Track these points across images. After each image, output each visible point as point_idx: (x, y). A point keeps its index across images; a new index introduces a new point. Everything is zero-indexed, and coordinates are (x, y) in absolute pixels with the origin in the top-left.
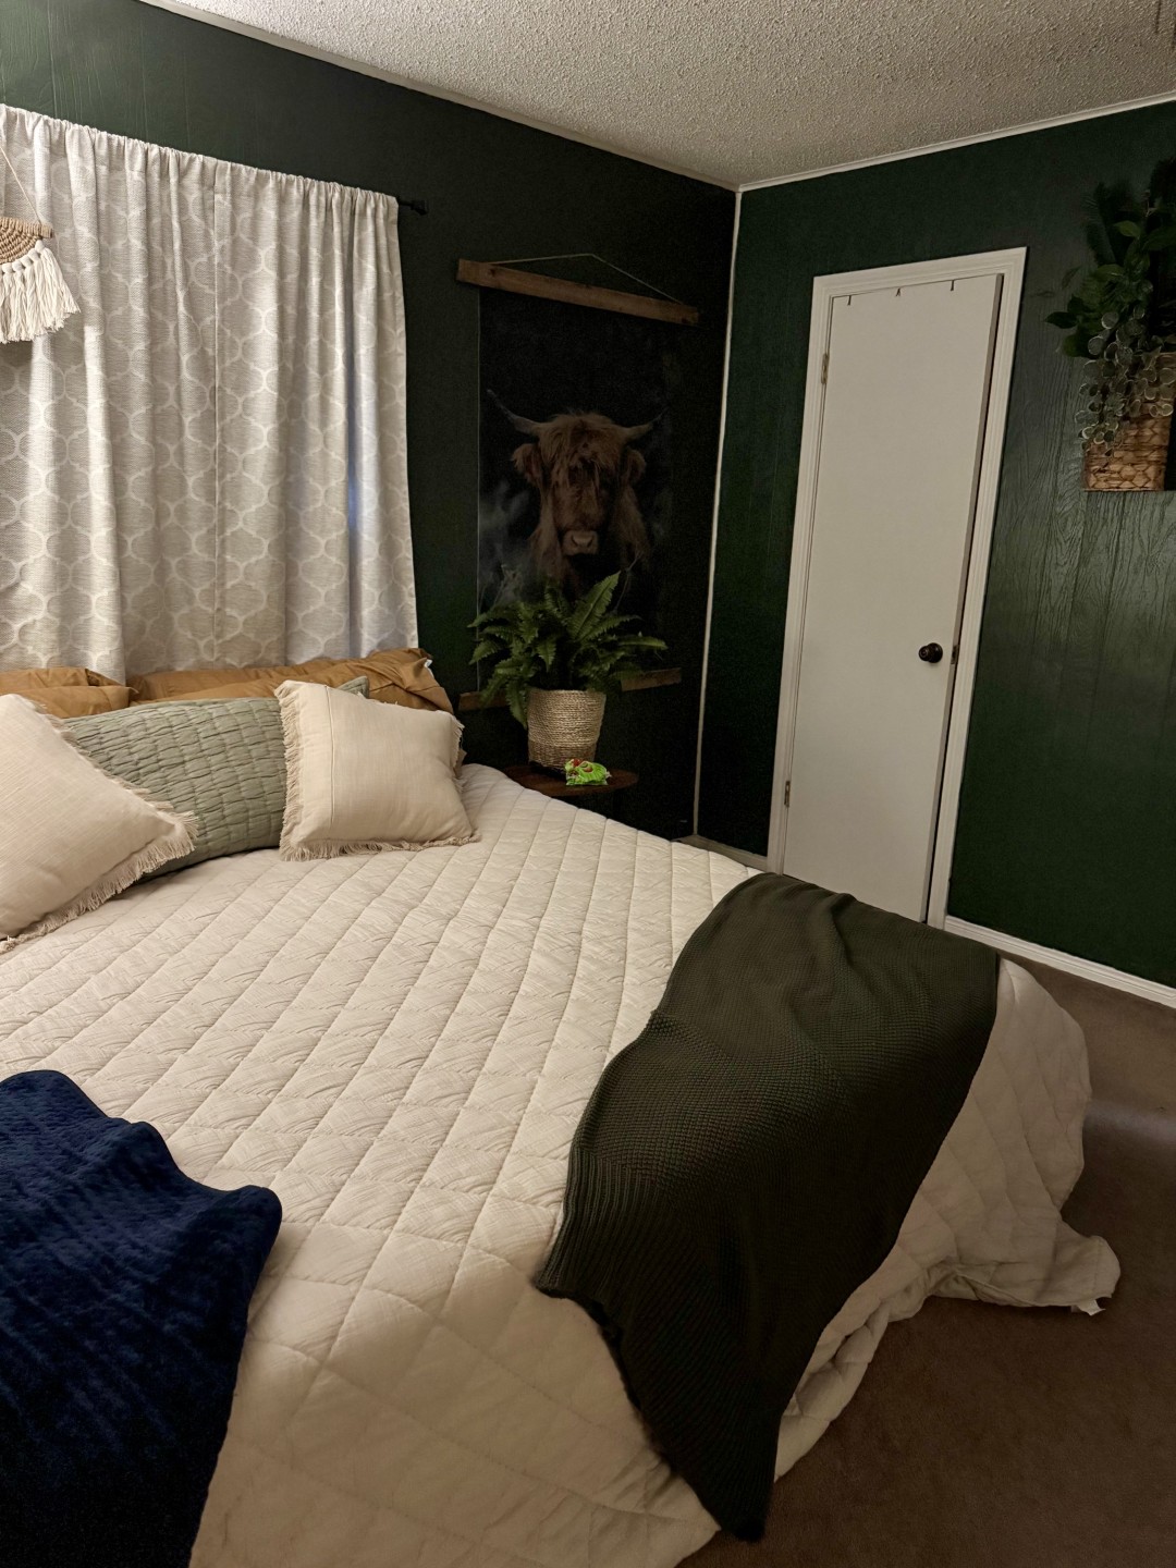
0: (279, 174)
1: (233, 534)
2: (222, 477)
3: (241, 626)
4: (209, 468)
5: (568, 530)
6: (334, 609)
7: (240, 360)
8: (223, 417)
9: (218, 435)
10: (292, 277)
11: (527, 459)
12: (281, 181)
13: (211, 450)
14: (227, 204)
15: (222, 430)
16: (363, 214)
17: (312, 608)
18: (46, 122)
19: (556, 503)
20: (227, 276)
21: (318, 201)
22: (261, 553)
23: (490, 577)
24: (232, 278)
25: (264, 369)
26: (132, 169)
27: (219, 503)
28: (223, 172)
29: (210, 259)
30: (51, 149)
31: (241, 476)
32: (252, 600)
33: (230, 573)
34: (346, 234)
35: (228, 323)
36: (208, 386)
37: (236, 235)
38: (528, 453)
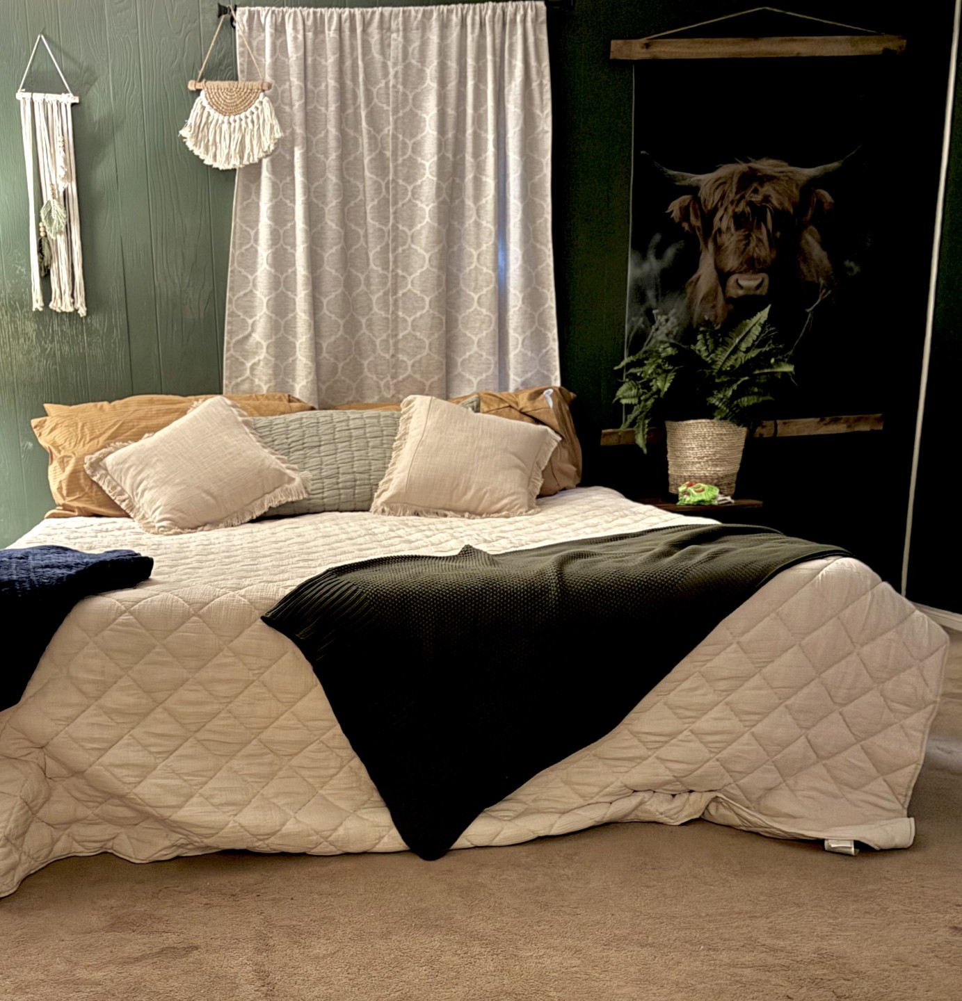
0: (442, 7)
1: (404, 294)
2: (395, 250)
3: (409, 368)
4: (384, 244)
5: (731, 273)
6: (484, 354)
7: (410, 157)
8: (395, 203)
9: (391, 217)
10: (452, 85)
11: (685, 211)
12: (443, 12)
13: (385, 229)
14: (400, 39)
15: (395, 213)
16: (514, 21)
17: (468, 354)
18: (273, 12)
19: (719, 249)
20: (400, 94)
21: (473, 20)
22: (423, 308)
23: (640, 322)
24: (405, 95)
25: (428, 161)
26: (329, 30)
27: (393, 271)
28: (397, 16)
29: (387, 84)
30: (276, 30)
31: (410, 248)
32: (418, 347)
33: (401, 326)
34: (498, 41)
35: (400, 130)
36: (383, 180)
37: (407, 61)
38: (686, 204)
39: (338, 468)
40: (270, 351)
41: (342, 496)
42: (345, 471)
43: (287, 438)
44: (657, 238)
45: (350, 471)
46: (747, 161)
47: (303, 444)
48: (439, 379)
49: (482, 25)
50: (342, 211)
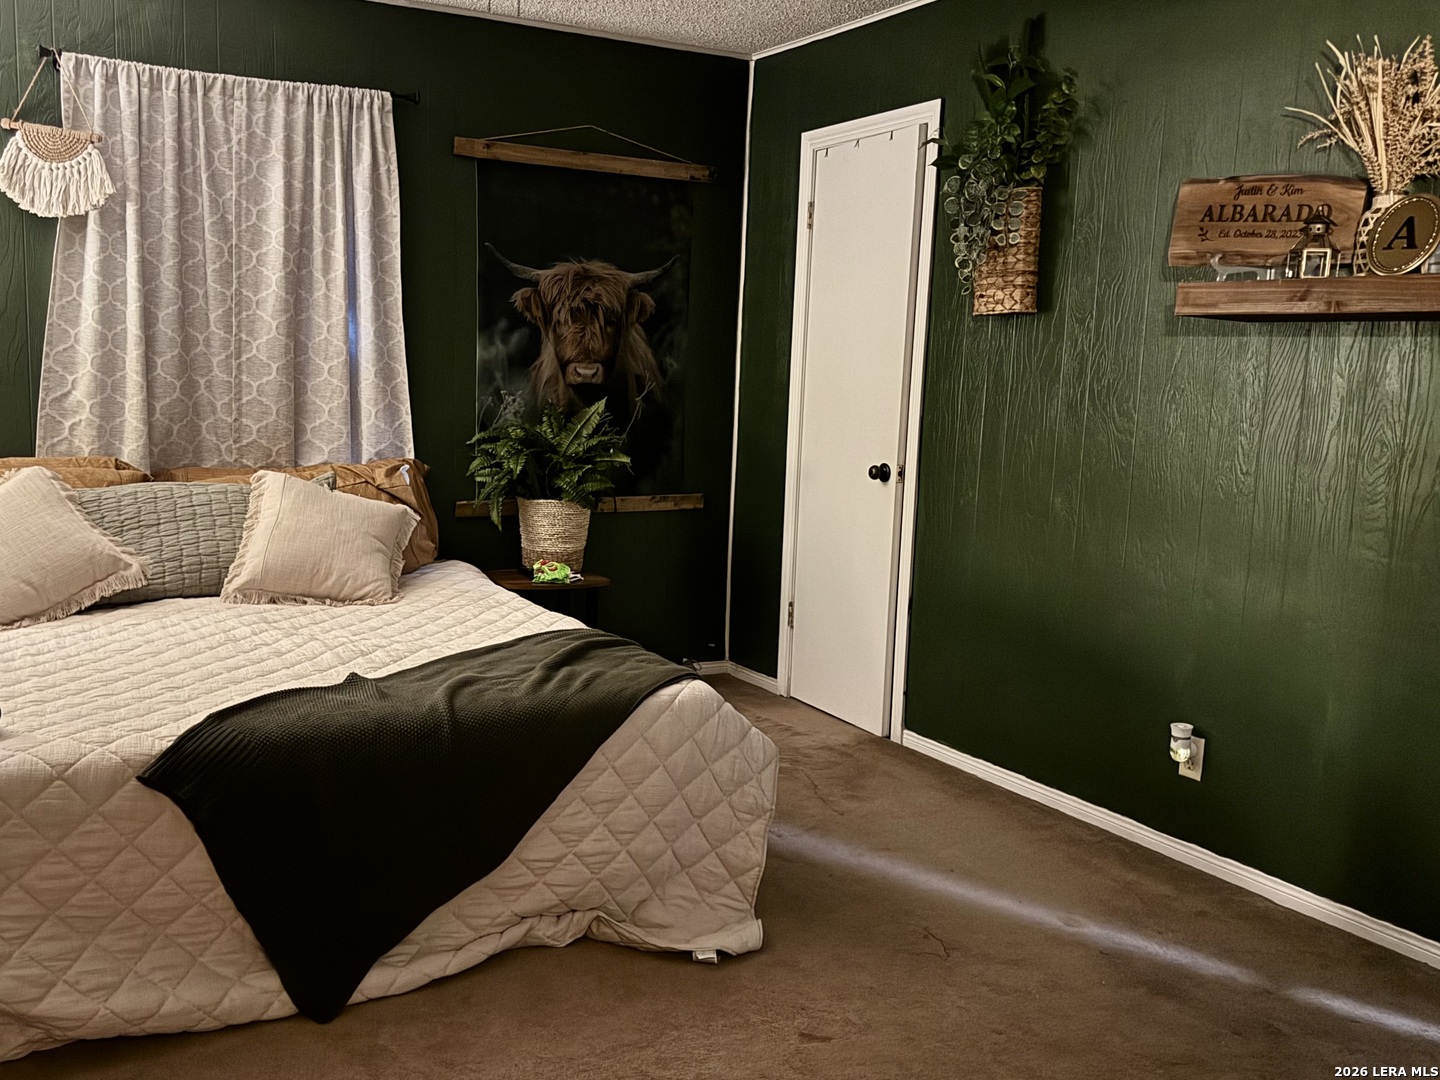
0: (287, 83)
1: (248, 359)
2: (239, 313)
3: (255, 433)
4: (227, 307)
5: (569, 362)
6: (336, 423)
7: (255, 224)
8: (239, 268)
9: (235, 281)
10: (299, 160)
11: (527, 300)
12: (289, 88)
13: (228, 293)
14: (244, 107)
15: (239, 277)
16: (360, 107)
17: (318, 422)
18: (104, 62)
20: (244, 160)
21: (320, 100)
22: (270, 374)
23: (489, 401)
24: (248, 162)
25: (274, 230)
26: (167, 89)
27: (236, 335)
28: (241, 84)
29: (230, 149)
30: (107, 80)
31: (254, 314)
32: (263, 413)
33: (245, 390)
34: (345, 123)
35: (244, 196)
36: (226, 244)
37: (252, 130)
38: (528, 295)
39: (182, 550)
40: (94, 410)
41: (187, 581)
42: (191, 553)
43: (120, 515)
44: (503, 324)
45: (195, 553)
46: (580, 262)
47: (139, 522)
48: (287, 445)
49: (329, 106)
50: (180, 271)
